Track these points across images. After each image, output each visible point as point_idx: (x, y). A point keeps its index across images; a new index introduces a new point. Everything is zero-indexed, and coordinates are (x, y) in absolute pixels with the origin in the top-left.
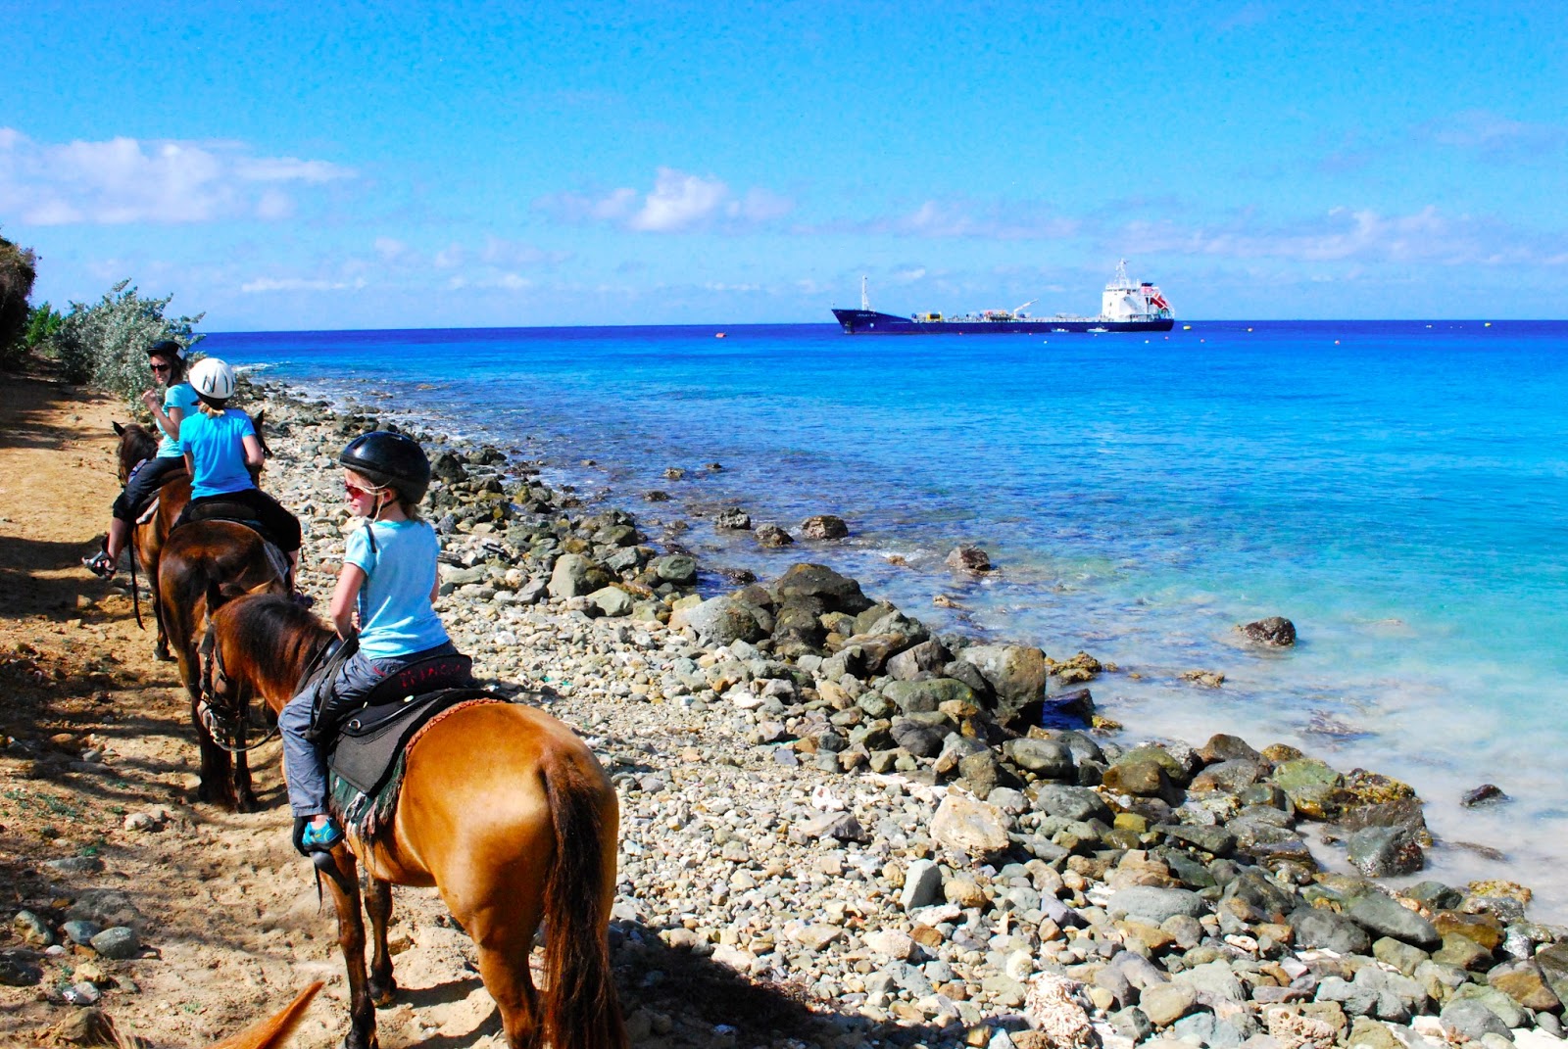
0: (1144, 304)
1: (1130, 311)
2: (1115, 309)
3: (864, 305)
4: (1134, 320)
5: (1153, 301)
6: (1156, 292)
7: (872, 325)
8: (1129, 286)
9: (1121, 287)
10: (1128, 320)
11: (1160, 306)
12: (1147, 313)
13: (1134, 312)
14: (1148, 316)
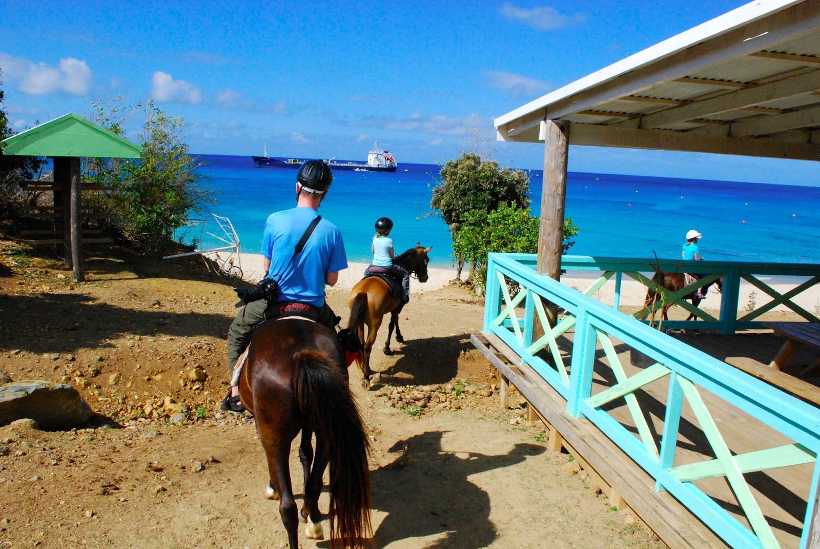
0: (384, 160)
1: (378, 163)
2: (372, 162)
3: (265, 155)
4: (379, 167)
5: (388, 159)
6: (389, 155)
7: (268, 163)
8: (379, 153)
9: (375, 152)
10: (377, 167)
11: (391, 161)
12: (385, 164)
13: (379, 163)
14: (386, 165)
